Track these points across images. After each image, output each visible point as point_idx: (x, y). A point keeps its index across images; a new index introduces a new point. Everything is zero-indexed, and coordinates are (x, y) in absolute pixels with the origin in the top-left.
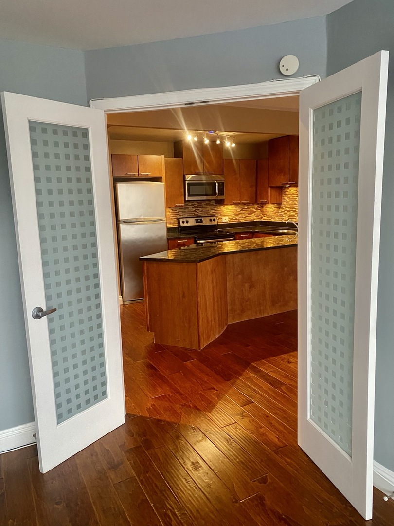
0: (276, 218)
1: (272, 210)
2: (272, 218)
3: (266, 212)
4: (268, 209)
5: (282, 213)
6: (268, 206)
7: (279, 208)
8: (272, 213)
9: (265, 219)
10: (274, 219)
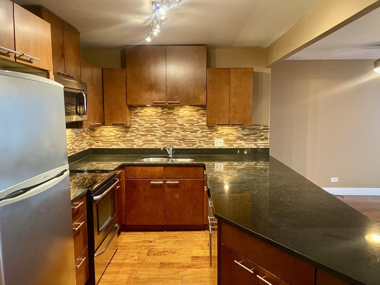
0: (121, 144)
1: (112, 134)
2: (113, 144)
3: (100, 136)
4: (104, 133)
5: (133, 138)
6: (105, 129)
7: (127, 132)
8: (112, 138)
9: (100, 145)
10: (118, 144)
